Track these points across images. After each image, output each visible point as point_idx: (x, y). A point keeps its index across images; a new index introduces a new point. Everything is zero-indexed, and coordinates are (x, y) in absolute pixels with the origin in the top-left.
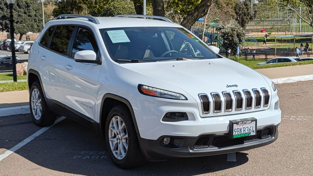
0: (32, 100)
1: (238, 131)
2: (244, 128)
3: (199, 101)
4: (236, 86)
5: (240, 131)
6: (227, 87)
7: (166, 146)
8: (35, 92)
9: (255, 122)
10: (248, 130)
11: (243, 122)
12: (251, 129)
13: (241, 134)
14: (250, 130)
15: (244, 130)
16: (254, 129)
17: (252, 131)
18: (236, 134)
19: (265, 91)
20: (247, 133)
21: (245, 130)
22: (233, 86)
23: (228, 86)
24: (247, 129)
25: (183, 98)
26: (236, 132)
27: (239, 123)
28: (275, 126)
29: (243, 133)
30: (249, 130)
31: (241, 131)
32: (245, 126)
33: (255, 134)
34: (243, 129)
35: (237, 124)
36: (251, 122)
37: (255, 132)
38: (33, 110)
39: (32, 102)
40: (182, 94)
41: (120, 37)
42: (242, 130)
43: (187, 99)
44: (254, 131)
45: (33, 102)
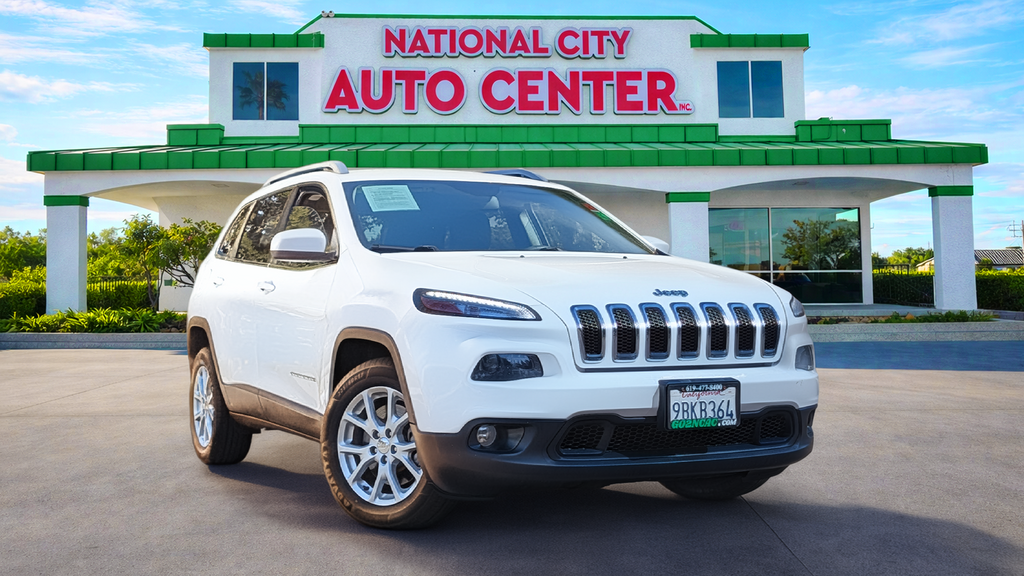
0: (195, 396)
1: (684, 411)
2: (701, 403)
3: (574, 326)
4: (684, 294)
5: (690, 411)
6: (655, 293)
7: (483, 449)
8: (201, 375)
9: (733, 389)
10: (713, 410)
11: (698, 386)
12: (724, 407)
13: (692, 420)
14: (719, 410)
15: (702, 410)
16: (733, 408)
17: (727, 415)
18: (680, 417)
19: (767, 312)
20: (712, 418)
21: (705, 410)
22: (673, 293)
23: (658, 293)
24: (711, 406)
25: (530, 315)
26: (678, 412)
27: (688, 389)
28: (799, 412)
29: (698, 417)
30: (716, 410)
31: (693, 410)
32: (705, 398)
33: (734, 423)
34: (698, 405)
35: (681, 391)
36: (723, 390)
37: (734, 417)
38: (196, 422)
39: (195, 401)
40: (526, 306)
41: (393, 199)
42: (697, 410)
43: (538, 318)
44: (731, 415)
45: (198, 400)
